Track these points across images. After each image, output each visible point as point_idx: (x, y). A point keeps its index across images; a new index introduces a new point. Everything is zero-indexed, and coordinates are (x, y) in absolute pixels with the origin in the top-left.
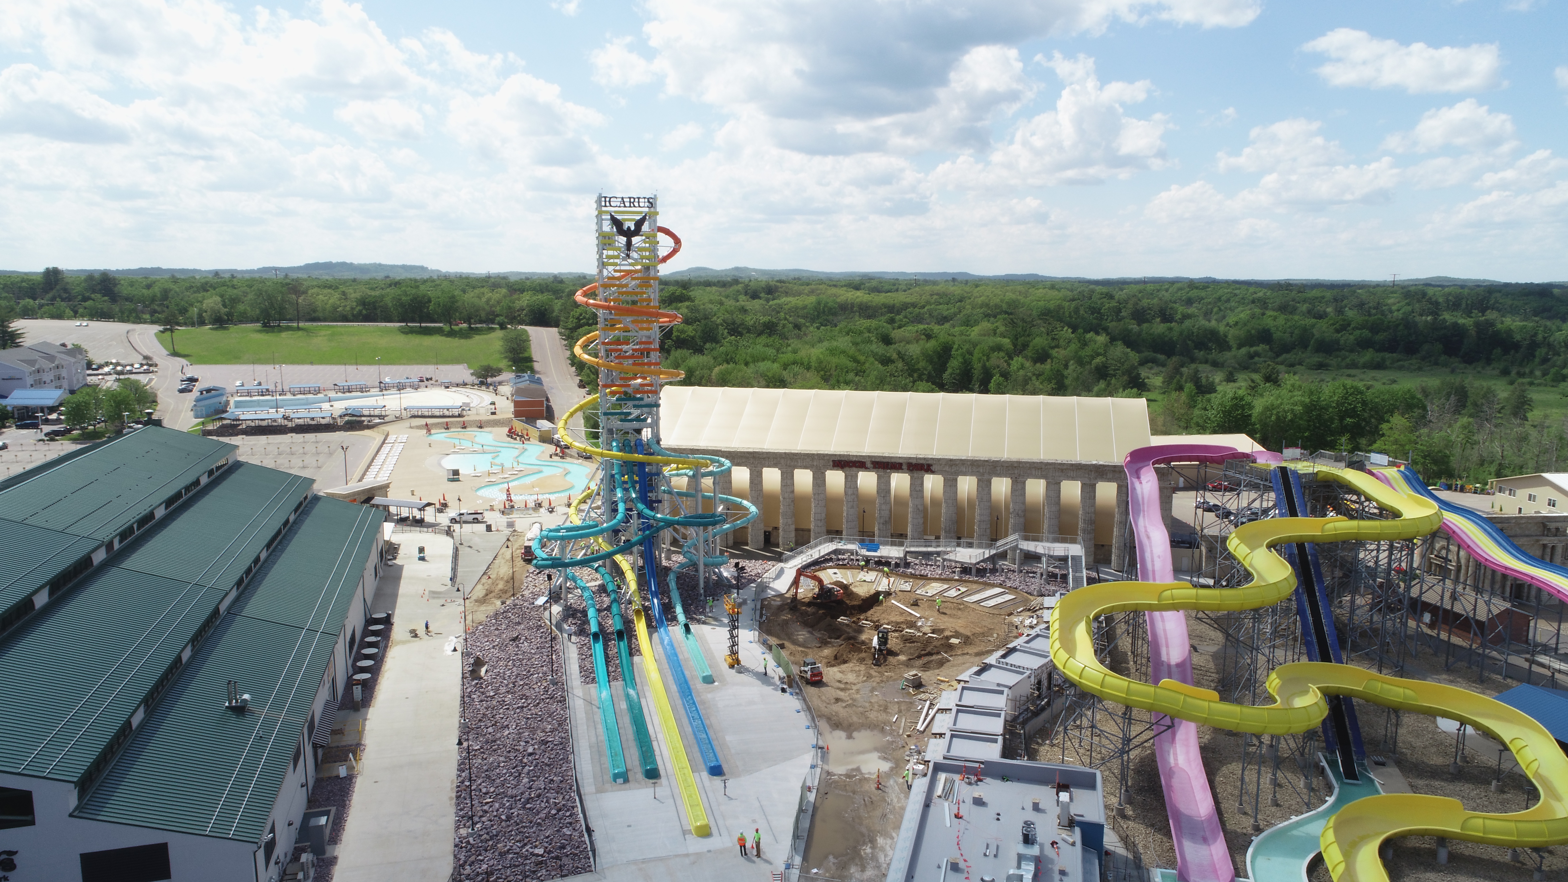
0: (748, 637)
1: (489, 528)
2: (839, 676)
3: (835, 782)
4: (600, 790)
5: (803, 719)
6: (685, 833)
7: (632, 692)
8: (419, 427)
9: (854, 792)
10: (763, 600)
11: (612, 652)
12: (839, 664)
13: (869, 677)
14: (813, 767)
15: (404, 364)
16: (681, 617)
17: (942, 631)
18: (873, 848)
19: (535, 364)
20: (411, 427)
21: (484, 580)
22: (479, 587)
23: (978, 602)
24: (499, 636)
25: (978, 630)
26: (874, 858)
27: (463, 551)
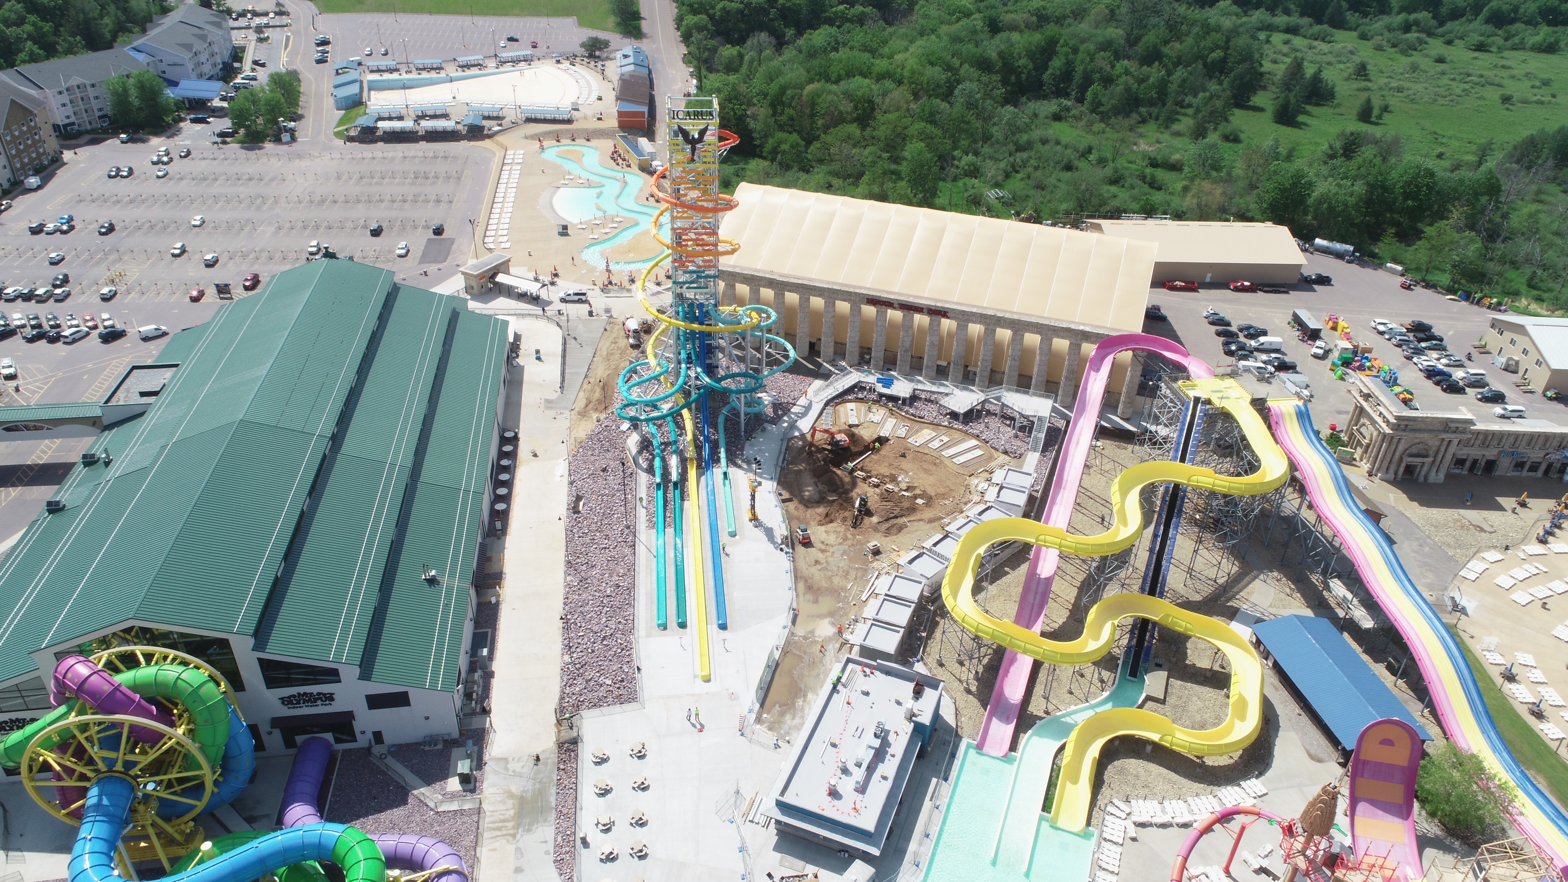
0: (768, 489)
1: (591, 314)
2: (823, 536)
3: (795, 642)
4: (649, 635)
5: (788, 580)
6: (695, 676)
7: (678, 541)
8: (532, 137)
9: (805, 653)
10: (790, 440)
11: (670, 496)
12: (827, 523)
13: (845, 539)
14: (785, 627)
15: (517, 15)
16: (723, 461)
17: (914, 488)
18: (804, 701)
19: (643, 22)
20: (526, 137)
21: (585, 386)
22: (581, 394)
23: (952, 457)
24: (593, 463)
25: (942, 490)
26: (802, 710)
27: (571, 343)
